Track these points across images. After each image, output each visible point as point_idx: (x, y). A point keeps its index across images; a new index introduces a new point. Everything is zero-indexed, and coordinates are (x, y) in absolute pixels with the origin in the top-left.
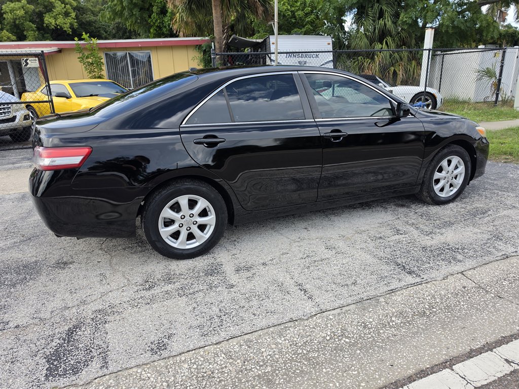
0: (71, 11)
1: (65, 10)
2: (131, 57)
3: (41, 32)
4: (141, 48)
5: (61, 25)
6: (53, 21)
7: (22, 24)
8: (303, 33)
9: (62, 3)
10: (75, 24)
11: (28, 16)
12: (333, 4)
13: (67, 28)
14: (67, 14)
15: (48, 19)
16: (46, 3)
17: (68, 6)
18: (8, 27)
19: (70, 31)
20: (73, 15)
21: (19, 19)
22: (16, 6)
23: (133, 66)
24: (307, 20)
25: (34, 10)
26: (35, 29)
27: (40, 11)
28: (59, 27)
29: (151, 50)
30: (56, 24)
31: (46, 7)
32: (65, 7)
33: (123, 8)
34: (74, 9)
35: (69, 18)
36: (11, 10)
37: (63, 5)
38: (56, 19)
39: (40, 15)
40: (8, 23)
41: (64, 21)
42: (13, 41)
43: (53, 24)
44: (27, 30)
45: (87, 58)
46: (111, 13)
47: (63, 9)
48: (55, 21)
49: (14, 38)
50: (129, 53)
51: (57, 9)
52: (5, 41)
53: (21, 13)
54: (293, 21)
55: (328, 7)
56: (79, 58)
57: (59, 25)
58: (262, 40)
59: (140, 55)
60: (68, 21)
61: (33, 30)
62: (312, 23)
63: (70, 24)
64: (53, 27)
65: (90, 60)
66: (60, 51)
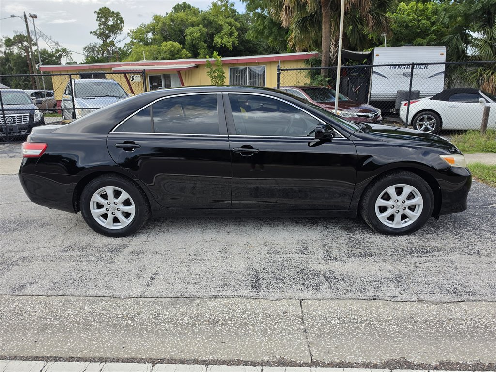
0: (235, 31)
1: (230, 31)
2: (250, 70)
3: (211, 49)
4: (258, 63)
5: (225, 43)
6: (220, 41)
7: (198, 43)
8: (426, 44)
9: (229, 25)
10: (237, 42)
11: (203, 37)
12: (449, 12)
13: (230, 46)
14: (231, 34)
15: (217, 40)
16: (217, 26)
17: (233, 27)
18: (188, 47)
19: (231, 48)
20: (236, 34)
21: (195, 40)
22: (194, 30)
23: (250, 78)
24: (432, 29)
25: (207, 32)
26: (206, 47)
27: (212, 33)
28: (223, 45)
29: (266, 65)
30: (222, 43)
31: (217, 29)
32: (231, 28)
33: (264, 27)
34: (238, 29)
35: (233, 37)
36: (190, 33)
37: (230, 27)
38: (222, 38)
39: (212, 36)
40: (188, 44)
41: (228, 40)
42: (190, 58)
43: (219, 43)
44: (200, 49)
45: (214, 72)
46: (254, 32)
47: (229, 30)
48: (222, 41)
49: (190, 55)
50: (248, 68)
51: (224, 30)
52: (184, 58)
53: (198, 35)
54: (418, 31)
55: (443, 17)
56: (208, 72)
57: (224, 44)
58: (369, 52)
59: (257, 69)
60: (232, 39)
61: (204, 49)
62: (438, 31)
63: (233, 42)
64: (219, 45)
65: (216, 74)
66: (197, 67)
